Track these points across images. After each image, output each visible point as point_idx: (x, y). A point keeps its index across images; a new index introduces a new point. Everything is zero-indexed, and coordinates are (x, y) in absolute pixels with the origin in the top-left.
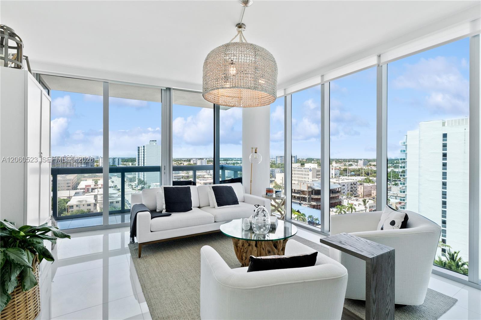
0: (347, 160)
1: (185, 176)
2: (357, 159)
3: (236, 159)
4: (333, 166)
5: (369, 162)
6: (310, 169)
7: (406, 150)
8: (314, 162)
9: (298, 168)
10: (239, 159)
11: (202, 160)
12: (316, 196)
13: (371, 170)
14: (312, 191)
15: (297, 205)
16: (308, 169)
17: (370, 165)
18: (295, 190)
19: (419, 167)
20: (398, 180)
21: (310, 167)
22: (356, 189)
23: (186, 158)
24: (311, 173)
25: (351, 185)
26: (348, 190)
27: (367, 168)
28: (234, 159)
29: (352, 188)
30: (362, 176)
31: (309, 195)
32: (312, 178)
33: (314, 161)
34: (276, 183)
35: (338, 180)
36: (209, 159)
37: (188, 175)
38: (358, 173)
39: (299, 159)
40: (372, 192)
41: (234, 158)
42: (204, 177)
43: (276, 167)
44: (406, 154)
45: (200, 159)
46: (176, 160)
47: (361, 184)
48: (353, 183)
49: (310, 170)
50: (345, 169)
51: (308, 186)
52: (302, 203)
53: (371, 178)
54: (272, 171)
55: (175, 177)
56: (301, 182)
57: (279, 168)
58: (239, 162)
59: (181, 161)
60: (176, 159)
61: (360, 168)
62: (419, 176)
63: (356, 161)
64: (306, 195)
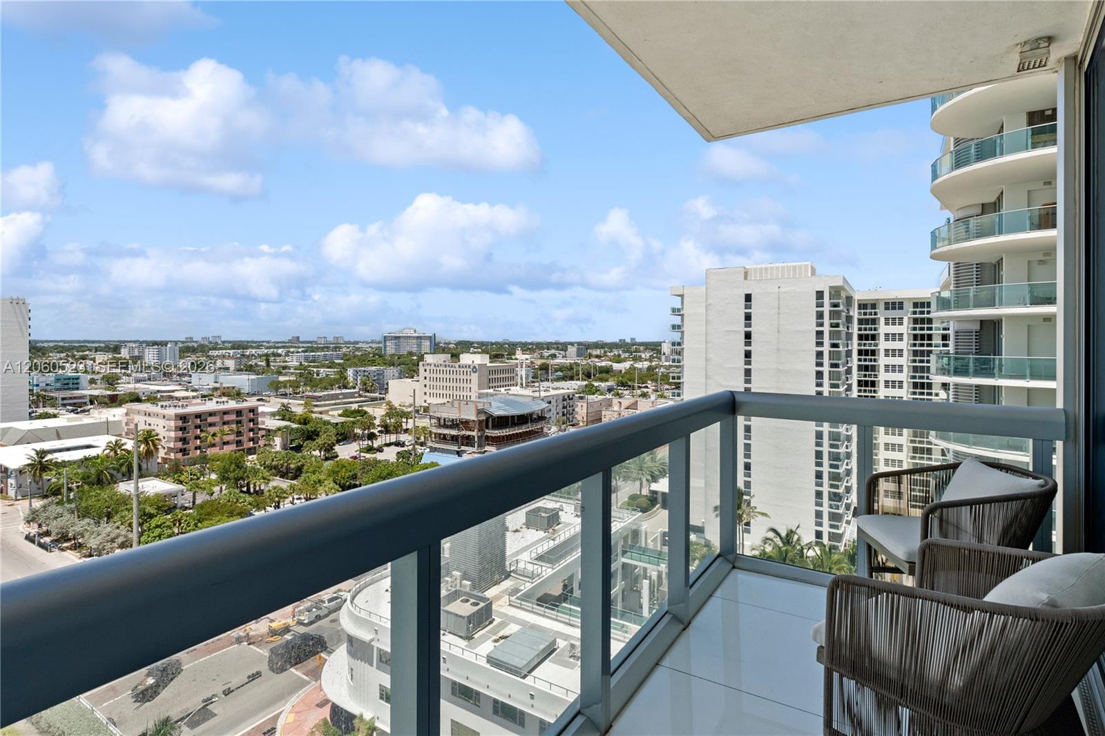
0: (545, 346)
1: (104, 397)
2: (563, 343)
3: (271, 344)
4: (517, 359)
5: (587, 349)
6: (474, 367)
7: (683, 325)
8: (476, 350)
9: (446, 366)
10: (280, 345)
11: (164, 347)
12: (497, 432)
13: (595, 367)
14: (487, 420)
15: (452, 456)
16: (469, 366)
17: (590, 356)
18: (445, 420)
19: (707, 360)
20: (643, 385)
21: (473, 362)
22: (574, 410)
23: (99, 342)
24: (475, 377)
25: (563, 401)
26: (558, 413)
27: (584, 362)
28: (264, 344)
29: (566, 407)
30: (579, 379)
31: (479, 431)
32: (479, 389)
33: (474, 348)
34: (389, 403)
35: (536, 391)
36: (185, 344)
37: (116, 393)
38: (570, 373)
39: (440, 343)
40: (603, 413)
41: (264, 342)
42: (171, 398)
43: (385, 364)
44: (683, 332)
45: (155, 343)
46: (63, 347)
47: (581, 398)
48: (566, 397)
49: (475, 370)
50: (543, 364)
51: (478, 410)
52: (464, 451)
53: (596, 384)
54: (377, 374)
55: (65, 402)
56: (460, 400)
57: (393, 365)
58: (280, 351)
59: (83, 351)
60: (62, 344)
61: (573, 361)
62: (707, 377)
63: (563, 347)
64: (474, 431)
